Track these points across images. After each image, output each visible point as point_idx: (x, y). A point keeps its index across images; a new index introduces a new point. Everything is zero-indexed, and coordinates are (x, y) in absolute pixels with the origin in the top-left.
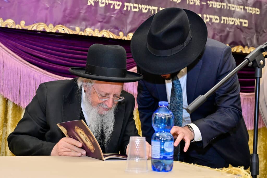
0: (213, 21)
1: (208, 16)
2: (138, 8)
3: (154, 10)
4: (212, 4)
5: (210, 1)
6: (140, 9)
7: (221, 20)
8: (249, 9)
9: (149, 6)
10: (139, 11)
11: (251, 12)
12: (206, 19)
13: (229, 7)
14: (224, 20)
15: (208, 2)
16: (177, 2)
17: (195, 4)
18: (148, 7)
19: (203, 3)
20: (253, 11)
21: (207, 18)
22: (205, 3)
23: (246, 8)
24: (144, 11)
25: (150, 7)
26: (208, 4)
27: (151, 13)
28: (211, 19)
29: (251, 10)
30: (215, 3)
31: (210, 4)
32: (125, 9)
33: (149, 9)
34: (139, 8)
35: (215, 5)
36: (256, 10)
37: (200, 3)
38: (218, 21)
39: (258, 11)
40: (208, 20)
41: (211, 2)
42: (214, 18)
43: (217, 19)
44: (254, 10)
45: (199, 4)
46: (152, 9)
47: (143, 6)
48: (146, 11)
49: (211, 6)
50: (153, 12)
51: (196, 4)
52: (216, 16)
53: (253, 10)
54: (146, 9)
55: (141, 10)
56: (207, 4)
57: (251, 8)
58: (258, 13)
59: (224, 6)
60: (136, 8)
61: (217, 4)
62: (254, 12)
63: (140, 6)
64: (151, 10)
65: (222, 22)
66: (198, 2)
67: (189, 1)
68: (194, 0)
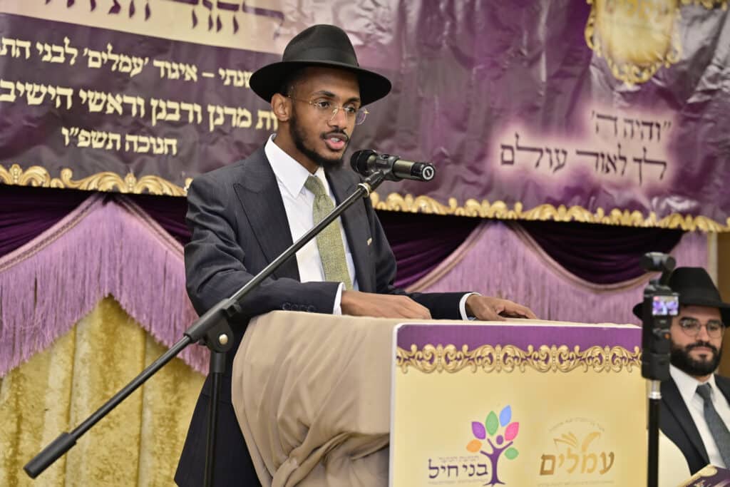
0: (235, 122)
1: (220, 110)
2: (13, 92)
3: (64, 98)
4: (232, 78)
5: (225, 69)
6: (21, 95)
7: (255, 119)
9: (47, 86)
10: (16, 100)
12: (214, 119)
14: (264, 120)
15: (221, 72)
16: (129, 73)
17: (182, 76)
18: (43, 89)
19: (205, 74)
21: (216, 116)
22: (211, 75)
24: (32, 100)
25: (52, 91)
26: (220, 76)
27: (55, 105)
28: (228, 118)
30: (240, 74)
31: (226, 76)
33: (48, 95)
34: (17, 92)
37: (199, 74)
38: (247, 124)
40: (220, 121)
41: (230, 73)
42: (237, 115)
43: (244, 118)
45: (195, 78)
46: (57, 95)
47: (29, 87)
48: (39, 101)
49: (227, 82)
50: (58, 103)
51: (188, 78)
52: (242, 109)
54: (38, 94)
55: (22, 99)
56: (218, 76)
60: (6, 91)
61: (244, 78)
63: (20, 87)
64: (52, 98)
65: (260, 125)
66: (191, 73)
67: (166, 70)
68: (182, 67)
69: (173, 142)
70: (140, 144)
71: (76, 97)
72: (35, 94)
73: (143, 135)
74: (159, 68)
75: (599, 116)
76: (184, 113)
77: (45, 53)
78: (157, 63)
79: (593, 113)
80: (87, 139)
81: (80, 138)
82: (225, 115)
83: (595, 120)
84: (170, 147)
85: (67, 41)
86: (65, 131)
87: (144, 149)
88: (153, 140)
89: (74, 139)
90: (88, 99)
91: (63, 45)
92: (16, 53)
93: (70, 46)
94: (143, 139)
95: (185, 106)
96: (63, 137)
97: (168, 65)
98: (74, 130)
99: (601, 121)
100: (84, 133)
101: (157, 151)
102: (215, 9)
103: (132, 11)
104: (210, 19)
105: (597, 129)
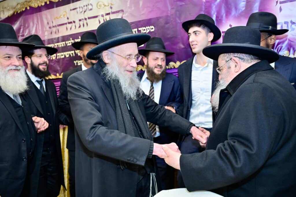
2: (63, 55)
3: (72, 54)
6: (65, 55)
8: (142, 30)
11: (145, 31)
23: (139, 29)
25: (70, 53)
29: (144, 30)
32: (58, 58)
36: (150, 28)
39: (152, 29)
44: (148, 29)
53: (146, 29)
54: (68, 54)
57: (144, 28)
58: (153, 30)
60: (62, 55)
62: (148, 31)
71: (75, 53)
72: (67, 54)
75: (281, 3)
77: (68, 43)
79: (277, 2)
80: (80, 63)
81: (79, 63)
83: (279, 5)
85: (71, 39)
86: (75, 62)
89: (77, 63)
90: (78, 53)
91: (70, 40)
92: (63, 45)
93: (72, 40)
96: (74, 63)
98: (77, 61)
99: (282, 5)
100: (79, 61)
102: (105, 16)
103: (84, 25)
104: (104, 20)
105: (281, 9)
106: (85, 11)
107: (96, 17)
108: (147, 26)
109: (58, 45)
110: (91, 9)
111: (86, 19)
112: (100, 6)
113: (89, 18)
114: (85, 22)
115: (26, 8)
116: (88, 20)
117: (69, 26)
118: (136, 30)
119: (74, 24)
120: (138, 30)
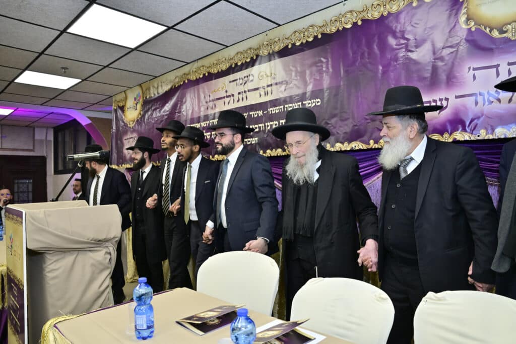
4: (271, 111)
7: (279, 123)
8: (307, 103)
11: (310, 105)
13: (287, 108)
15: (269, 110)
20: (312, 104)
21: (268, 126)
23: (304, 103)
29: (309, 103)
30: (274, 109)
35: (273, 110)
36: (316, 102)
37: (263, 113)
39: (318, 102)
40: (269, 128)
41: (271, 109)
44: (314, 102)
51: (260, 115)
53: (312, 102)
58: (319, 104)
59: (281, 109)
62: (314, 104)
66: (260, 113)
67: (253, 114)
68: (258, 112)
69: (257, 139)
70: (249, 141)
73: (249, 138)
74: (251, 115)
75: (475, 69)
76: (260, 127)
78: (251, 113)
79: (469, 68)
82: (270, 125)
83: (472, 72)
84: (256, 141)
87: (249, 143)
88: (252, 139)
94: (249, 140)
95: (260, 125)
97: (254, 113)
99: (477, 72)
101: (253, 143)
102: (266, 88)
103: (243, 99)
104: (265, 92)
105: (474, 78)
106: (245, 83)
107: (257, 89)
108: (313, 99)
109: (213, 122)
110: (252, 81)
111: (245, 92)
112: (262, 76)
113: (249, 91)
114: (244, 95)
115: (184, 82)
116: (247, 92)
117: (227, 100)
118: (300, 103)
119: (232, 98)
120: (302, 104)
